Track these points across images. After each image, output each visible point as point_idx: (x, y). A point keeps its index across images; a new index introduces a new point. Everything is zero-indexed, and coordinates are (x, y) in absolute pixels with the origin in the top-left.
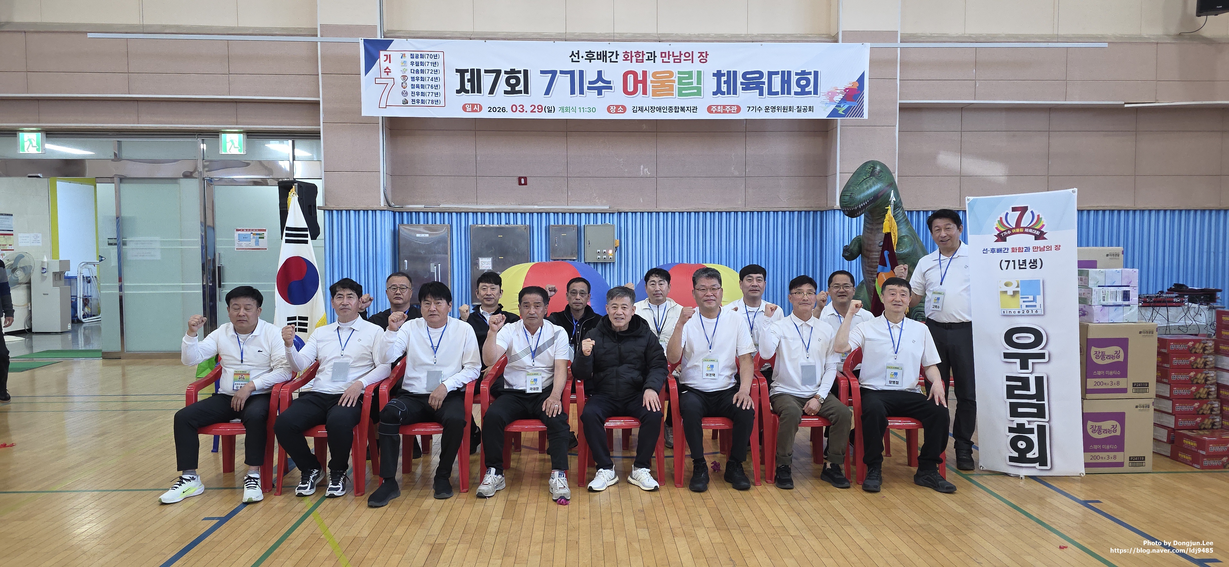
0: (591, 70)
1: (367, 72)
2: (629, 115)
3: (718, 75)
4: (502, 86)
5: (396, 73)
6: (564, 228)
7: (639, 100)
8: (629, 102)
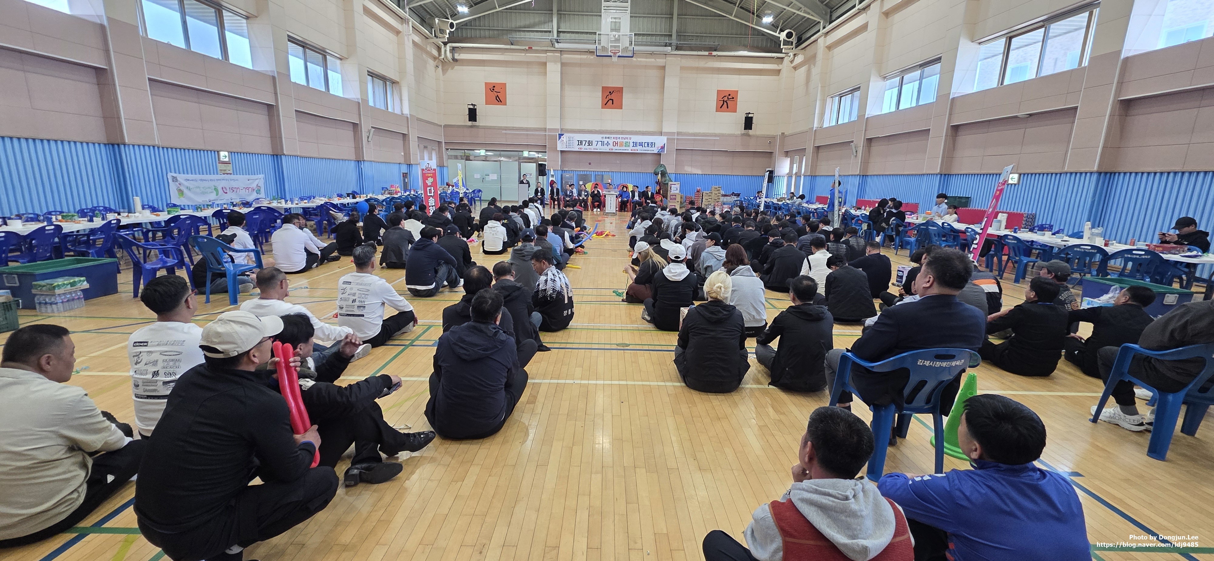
0: (606, 141)
1: (559, 139)
2: (614, 151)
3: (633, 142)
4: (587, 144)
5: (565, 141)
6: (599, 175)
7: (616, 147)
8: (614, 148)
